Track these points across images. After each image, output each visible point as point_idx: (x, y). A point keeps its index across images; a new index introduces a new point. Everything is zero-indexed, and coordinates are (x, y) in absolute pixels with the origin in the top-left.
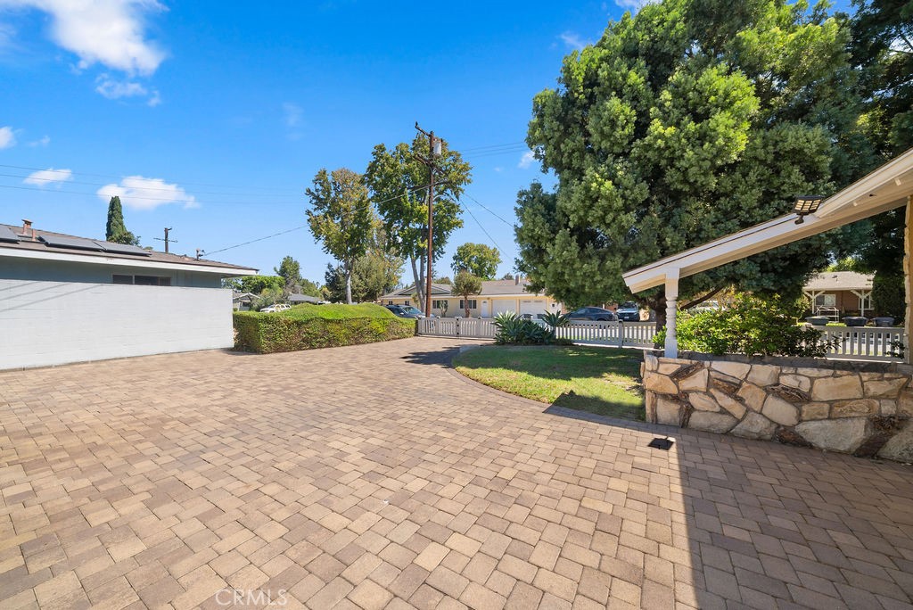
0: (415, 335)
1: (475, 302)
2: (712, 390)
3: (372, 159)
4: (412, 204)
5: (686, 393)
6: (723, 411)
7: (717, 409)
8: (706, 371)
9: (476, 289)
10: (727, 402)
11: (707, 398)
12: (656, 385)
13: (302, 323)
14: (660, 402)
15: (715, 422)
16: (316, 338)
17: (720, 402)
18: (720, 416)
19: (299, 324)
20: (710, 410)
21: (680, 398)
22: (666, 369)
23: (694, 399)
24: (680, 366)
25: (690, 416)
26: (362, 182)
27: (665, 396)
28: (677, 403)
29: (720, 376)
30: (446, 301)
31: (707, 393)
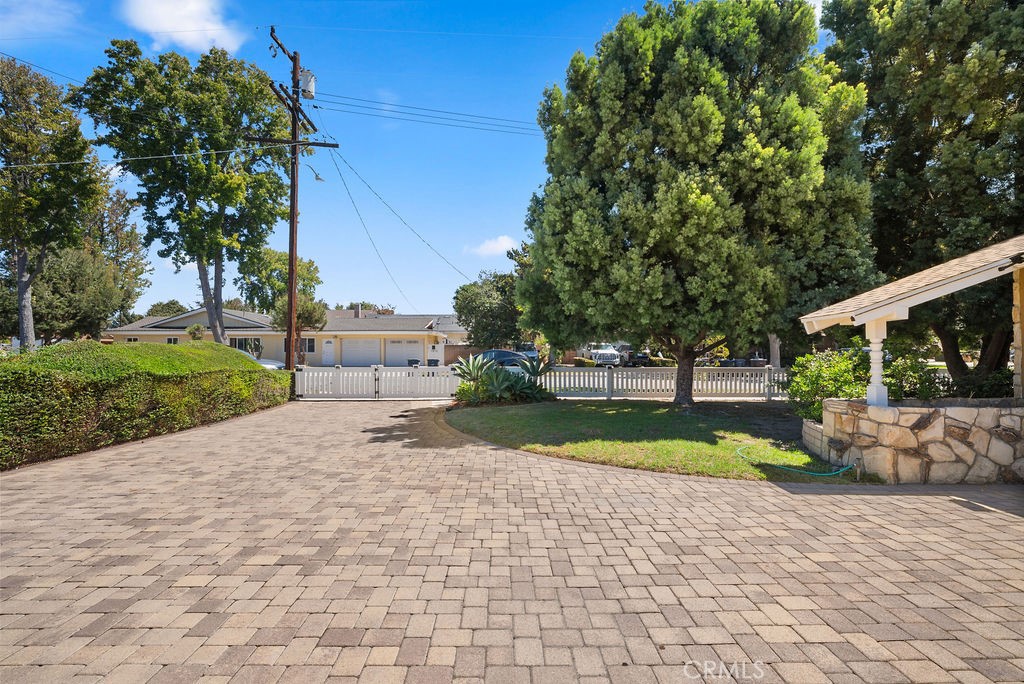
0: (291, 400)
1: (312, 341)
2: (948, 439)
3: (105, 63)
4: (208, 167)
5: (924, 445)
6: (959, 460)
7: (954, 458)
8: (942, 418)
9: (317, 321)
10: (962, 450)
11: (944, 448)
12: (898, 440)
13: (109, 386)
14: (901, 458)
15: (952, 472)
16: (133, 418)
17: (956, 450)
18: (955, 465)
19: (99, 389)
20: (948, 460)
21: (919, 452)
22: (907, 420)
23: (934, 451)
24: (919, 416)
25: (929, 469)
26: (75, 100)
27: (906, 452)
28: (919, 457)
29: (955, 423)
30: (258, 340)
31: (944, 443)
